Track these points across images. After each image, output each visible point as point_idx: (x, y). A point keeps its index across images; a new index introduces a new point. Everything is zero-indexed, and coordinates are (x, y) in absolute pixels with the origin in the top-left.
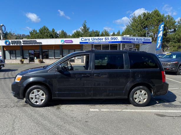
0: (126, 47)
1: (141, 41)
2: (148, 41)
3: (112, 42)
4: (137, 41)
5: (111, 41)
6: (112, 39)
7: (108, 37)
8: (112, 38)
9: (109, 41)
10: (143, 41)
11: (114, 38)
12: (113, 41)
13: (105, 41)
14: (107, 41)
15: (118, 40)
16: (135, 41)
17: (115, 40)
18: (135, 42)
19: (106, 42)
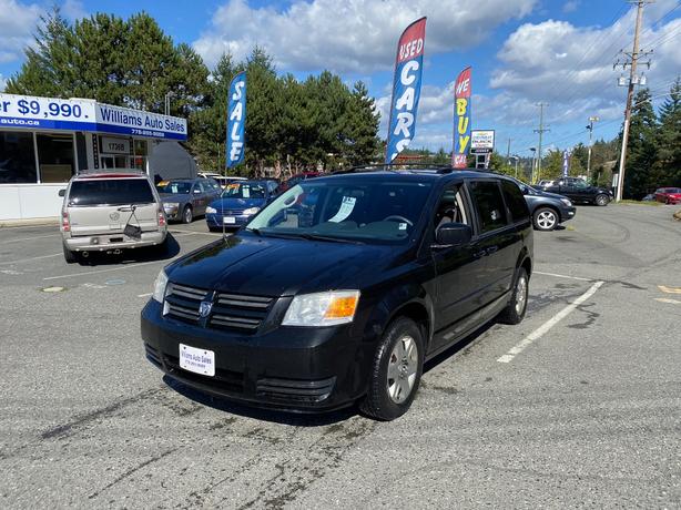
0: (106, 148)
1: (159, 129)
2: (176, 132)
3: (58, 124)
4: (148, 127)
5: (50, 117)
6: (58, 110)
7: (34, 98)
8: (54, 107)
9: (41, 116)
10: (164, 129)
11: (66, 108)
12: (60, 118)
13: (22, 116)
14: (29, 115)
15: (82, 119)
16: (143, 127)
17: (72, 118)
18: (142, 130)
19: (26, 120)
